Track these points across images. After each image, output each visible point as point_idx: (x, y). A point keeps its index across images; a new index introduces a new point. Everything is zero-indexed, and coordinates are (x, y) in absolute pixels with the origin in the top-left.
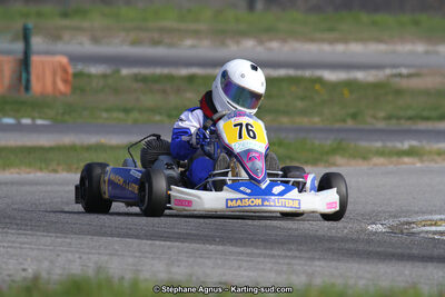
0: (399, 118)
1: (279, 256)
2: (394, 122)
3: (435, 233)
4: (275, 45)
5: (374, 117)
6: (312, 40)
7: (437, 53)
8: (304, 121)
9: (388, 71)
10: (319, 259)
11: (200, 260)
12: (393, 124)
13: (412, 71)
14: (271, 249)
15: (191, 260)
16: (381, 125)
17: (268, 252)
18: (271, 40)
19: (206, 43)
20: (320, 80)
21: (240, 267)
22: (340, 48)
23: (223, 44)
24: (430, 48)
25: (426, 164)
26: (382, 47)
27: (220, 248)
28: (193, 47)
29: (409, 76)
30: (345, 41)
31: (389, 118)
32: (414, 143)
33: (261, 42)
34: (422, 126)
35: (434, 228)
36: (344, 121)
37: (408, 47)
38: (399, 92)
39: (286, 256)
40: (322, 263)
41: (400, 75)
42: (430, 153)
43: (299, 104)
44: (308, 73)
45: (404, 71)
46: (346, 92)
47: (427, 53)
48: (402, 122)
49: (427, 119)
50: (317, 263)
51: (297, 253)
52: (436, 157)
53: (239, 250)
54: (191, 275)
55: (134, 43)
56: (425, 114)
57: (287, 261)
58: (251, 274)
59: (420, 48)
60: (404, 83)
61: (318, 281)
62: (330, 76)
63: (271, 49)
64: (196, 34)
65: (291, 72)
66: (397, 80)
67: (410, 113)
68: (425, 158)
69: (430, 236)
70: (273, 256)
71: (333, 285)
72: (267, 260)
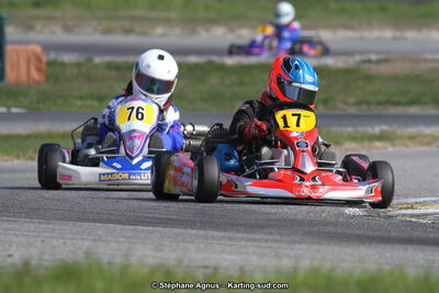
0: (369, 104)
1: (261, 240)
2: (364, 107)
3: (412, 216)
4: (244, 32)
5: (345, 102)
7: (405, 39)
9: (358, 58)
10: (300, 243)
11: (182, 244)
12: (364, 110)
13: (381, 57)
14: (253, 233)
15: (174, 245)
16: (352, 110)
17: (250, 236)
18: (241, 27)
19: (177, 31)
21: (223, 251)
23: (193, 31)
24: (398, 34)
25: (398, 148)
26: (350, 34)
27: (202, 232)
28: (163, 35)
29: (379, 62)
31: (359, 103)
32: (385, 128)
33: (231, 30)
34: (392, 110)
35: (410, 211)
37: (376, 33)
38: (368, 78)
39: (267, 240)
40: (303, 246)
41: (369, 61)
42: (402, 137)
45: (374, 57)
47: (395, 39)
48: (373, 107)
49: (397, 104)
50: (298, 246)
51: (278, 237)
52: (407, 142)
53: (220, 234)
55: (106, 32)
56: (396, 99)
57: (269, 244)
58: (234, 257)
59: (388, 34)
60: (374, 69)
63: (240, 37)
64: (167, 22)
66: (367, 65)
67: (381, 98)
68: (397, 142)
69: (408, 219)
70: (255, 240)
72: (249, 244)
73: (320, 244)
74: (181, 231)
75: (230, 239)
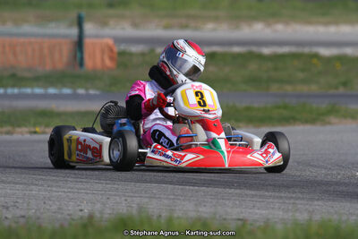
1: (286, 197)
4: (280, 27)
6: (309, 23)
8: (304, 89)
10: (318, 200)
14: (280, 191)
15: (214, 201)
17: (277, 194)
18: (276, 22)
19: (224, 26)
20: (316, 56)
21: (254, 207)
22: (332, 29)
23: (238, 27)
27: (238, 191)
28: (214, 30)
30: (336, 23)
33: (268, 25)
36: (336, 88)
39: (292, 198)
40: (320, 203)
43: (300, 75)
44: (306, 50)
46: (338, 65)
50: (316, 203)
51: (300, 195)
53: (253, 193)
54: (215, 214)
55: (166, 27)
57: (292, 201)
58: (263, 212)
61: (317, 217)
62: (325, 52)
63: (276, 31)
64: (216, 19)
65: (293, 49)
70: (281, 197)
71: (330, 221)
72: (276, 201)
73: (334, 201)
74: (220, 190)
75: (260, 196)
